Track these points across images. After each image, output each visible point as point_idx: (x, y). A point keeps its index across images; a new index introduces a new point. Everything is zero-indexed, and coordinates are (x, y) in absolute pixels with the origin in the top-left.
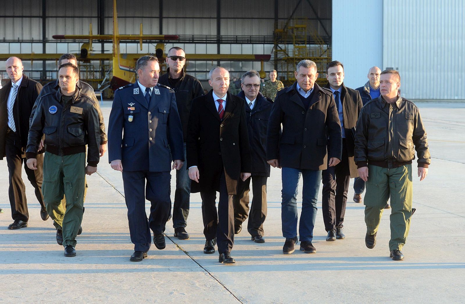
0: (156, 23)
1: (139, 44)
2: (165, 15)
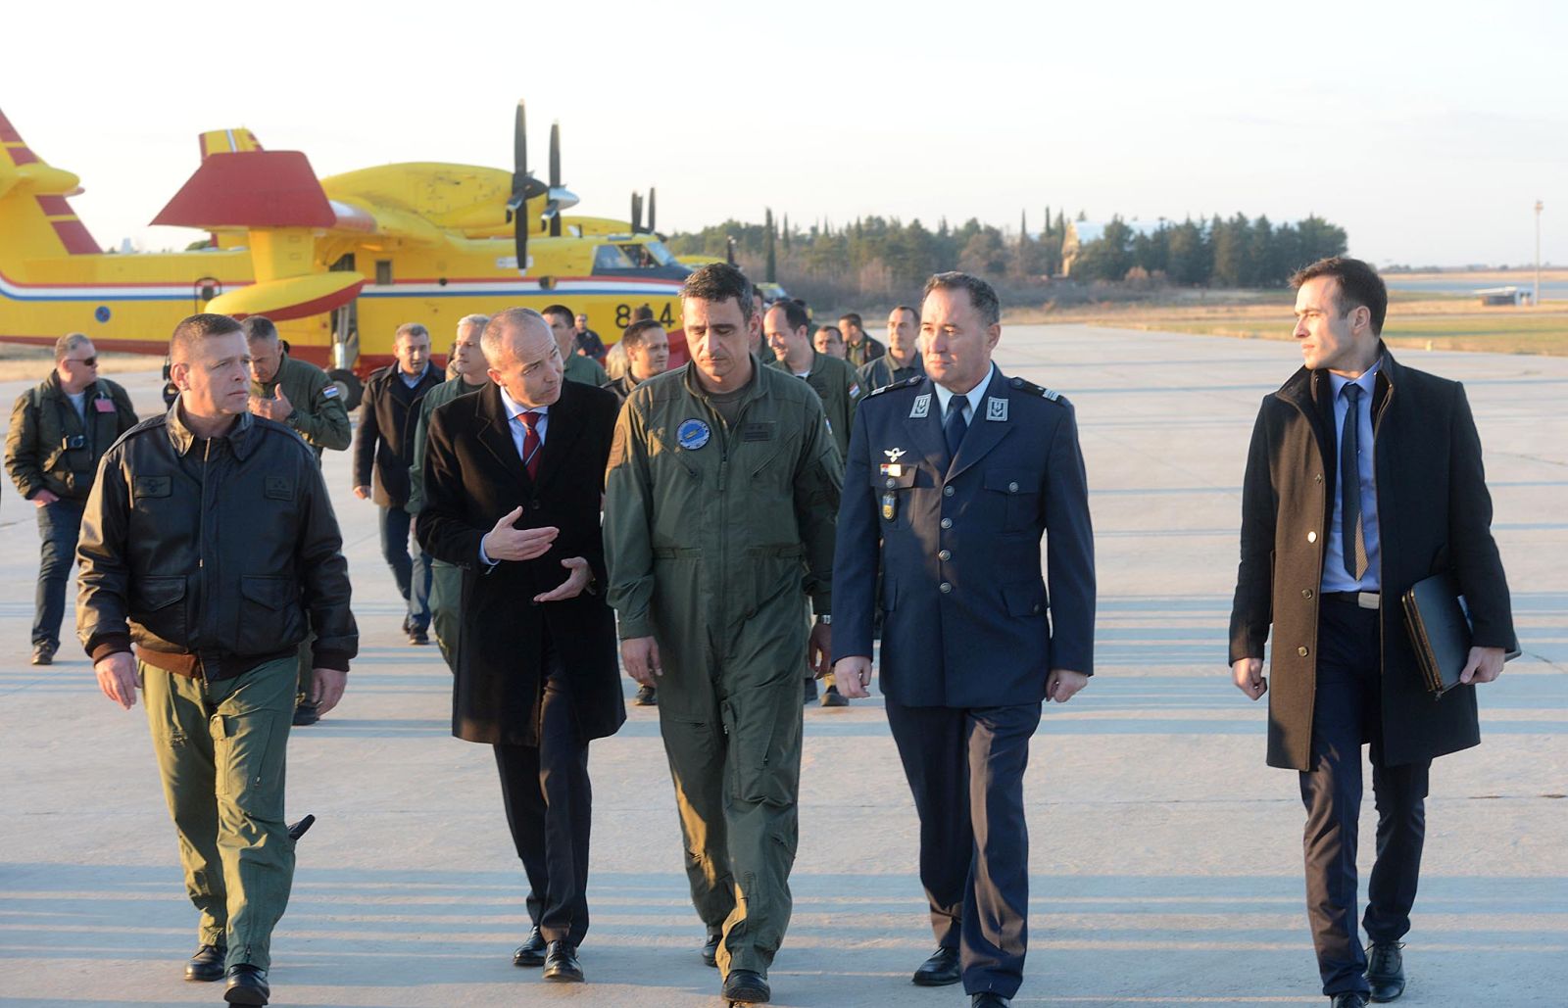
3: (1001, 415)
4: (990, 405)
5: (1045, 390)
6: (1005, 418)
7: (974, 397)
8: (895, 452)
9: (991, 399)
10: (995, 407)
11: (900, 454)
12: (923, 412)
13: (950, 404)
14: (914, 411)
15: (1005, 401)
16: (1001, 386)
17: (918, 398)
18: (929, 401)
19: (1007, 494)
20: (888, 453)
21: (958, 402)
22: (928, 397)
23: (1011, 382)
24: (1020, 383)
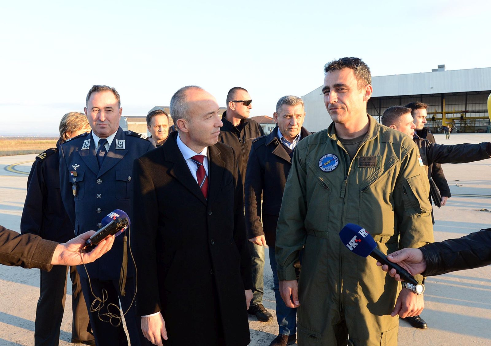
0: (464, 106)
1: (453, 114)
2: (468, 103)
3: (122, 147)
4: (117, 143)
5: (141, 135)
6: (124, 148)
7: (110, 140)
8: (76, 166)
9: (117, 141)
10: (120, 143)
11: (78, 166)
12: (87, 147)
13: (99, 143)
14: (83, 147)
15: (124, 141)
16: (121, 134)
17: (85, 141)
18: (89, 142)
19: (127, 182)
20: (73, 166)
21: (103, 142)
22: (89, 140)
23: (126, 133)
24: (130, 133)
